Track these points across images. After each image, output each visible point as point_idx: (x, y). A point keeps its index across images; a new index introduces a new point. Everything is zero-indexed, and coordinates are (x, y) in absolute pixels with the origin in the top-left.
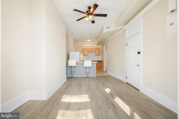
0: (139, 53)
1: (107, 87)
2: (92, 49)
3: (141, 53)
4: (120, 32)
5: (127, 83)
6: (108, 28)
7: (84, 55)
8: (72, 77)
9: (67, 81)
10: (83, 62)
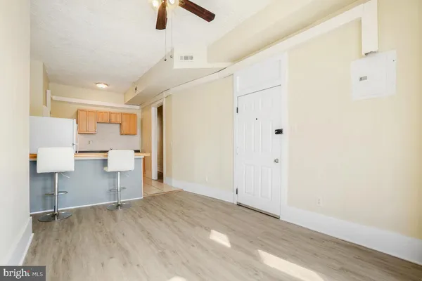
0: (279, 132)
1: (208, 230)
2: (110, 113)
3: (284, 132)
4: (216, 76)
5: (239, 205)
6: (186, 58)
7: (84, 130)
8: (54, 216)
9: (36, 238)
10: (101, 156)
